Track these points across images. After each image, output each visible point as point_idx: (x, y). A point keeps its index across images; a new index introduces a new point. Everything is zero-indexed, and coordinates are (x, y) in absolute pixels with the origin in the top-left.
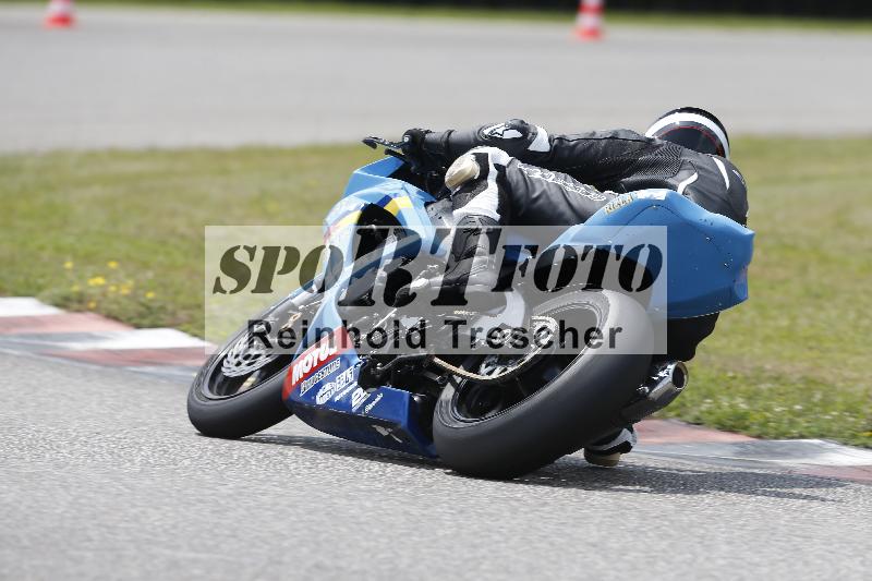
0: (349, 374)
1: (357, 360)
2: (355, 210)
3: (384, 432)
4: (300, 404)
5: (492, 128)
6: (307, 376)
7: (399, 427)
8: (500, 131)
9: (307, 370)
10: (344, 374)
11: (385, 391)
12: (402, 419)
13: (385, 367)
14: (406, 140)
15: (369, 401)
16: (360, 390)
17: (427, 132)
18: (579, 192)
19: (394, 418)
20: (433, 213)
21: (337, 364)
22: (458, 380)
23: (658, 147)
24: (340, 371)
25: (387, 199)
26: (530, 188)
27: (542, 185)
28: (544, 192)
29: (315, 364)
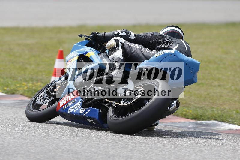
0: (79, 104)
1: (81, 100)
2: (76, 56)
3: (90, 121)
4: (63, 112)
5: (118, 32)
6: (64, 104)
7: (95, 119)
8: (120, 33)
9: (65, 103)
10: (77, 104)
11: (91, 109)
12: (97, 117)
13: (90, 102)
14: (92, 35)
15: (85, 112)
16: (82, 108)
17: (98, 33)
18: (145, 51)
19: (94, 117)
20: (100, 57)
21: (75, 101)
22: (114, 105)
23: (165, 37)
24: (76, 103)
25: (86, 53)
26: (131, 49)
27: (135, 49)
28: (135, 51)
29: (67, 101)
